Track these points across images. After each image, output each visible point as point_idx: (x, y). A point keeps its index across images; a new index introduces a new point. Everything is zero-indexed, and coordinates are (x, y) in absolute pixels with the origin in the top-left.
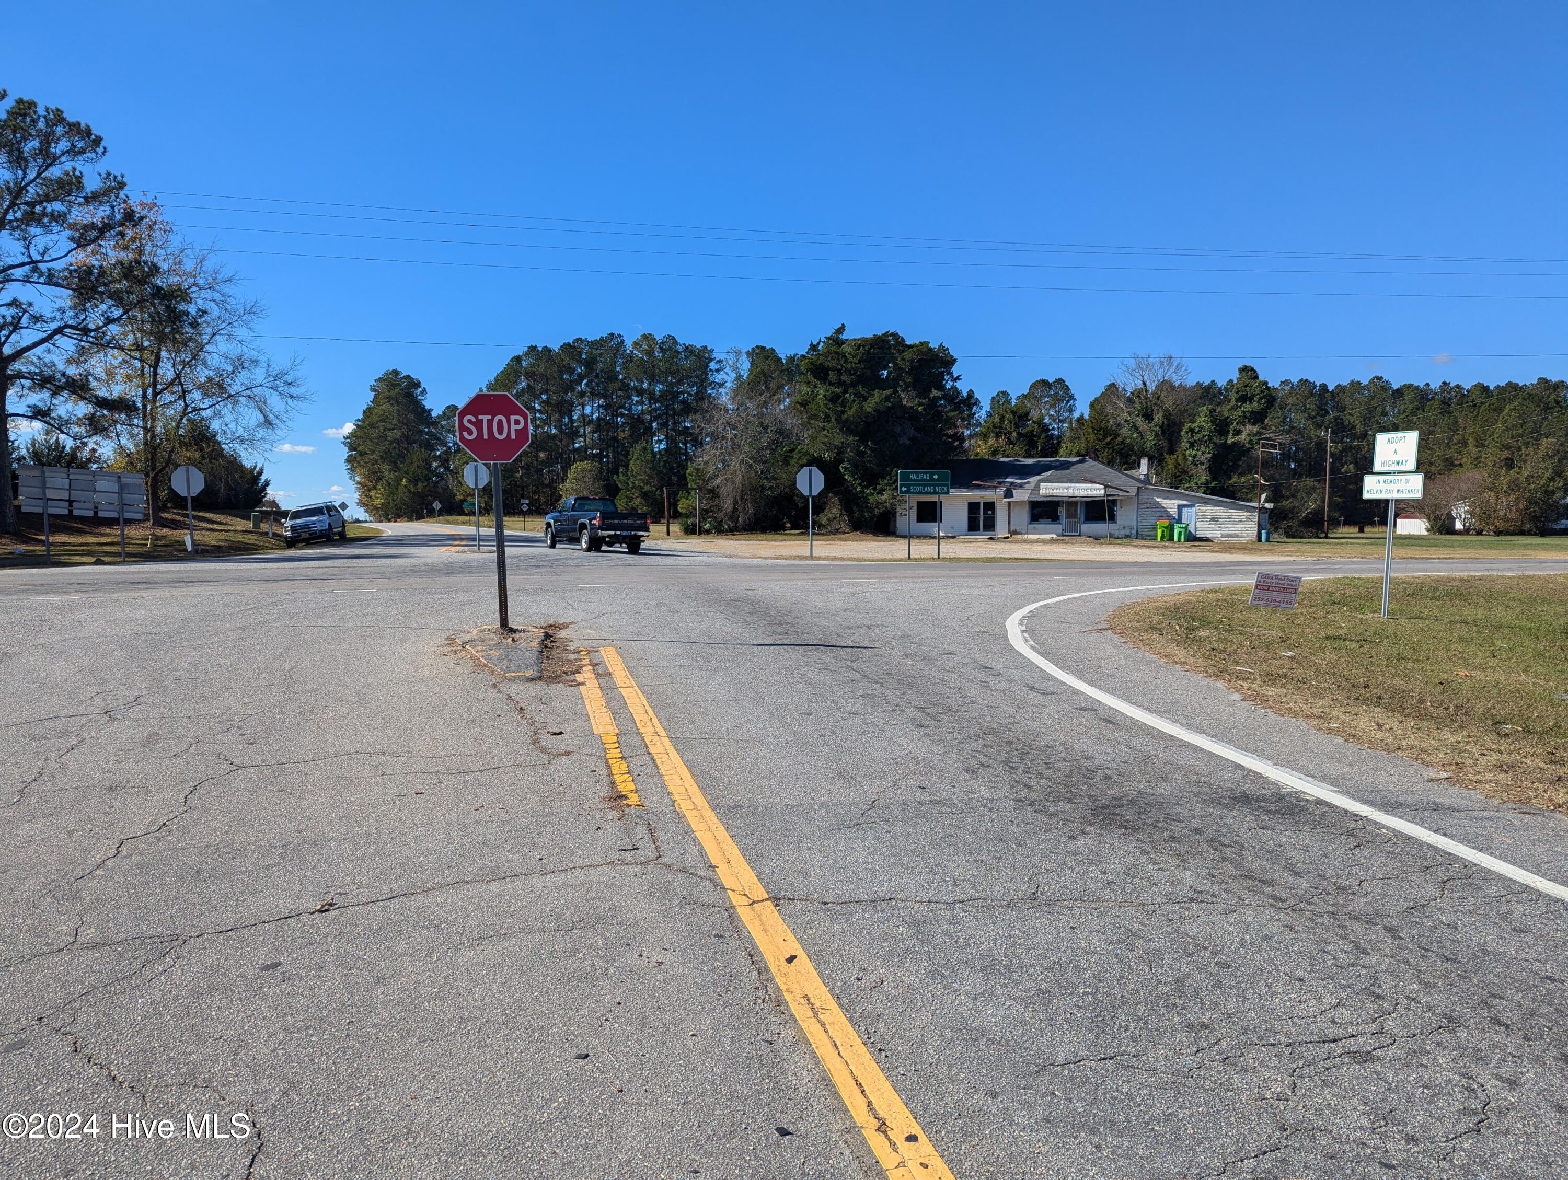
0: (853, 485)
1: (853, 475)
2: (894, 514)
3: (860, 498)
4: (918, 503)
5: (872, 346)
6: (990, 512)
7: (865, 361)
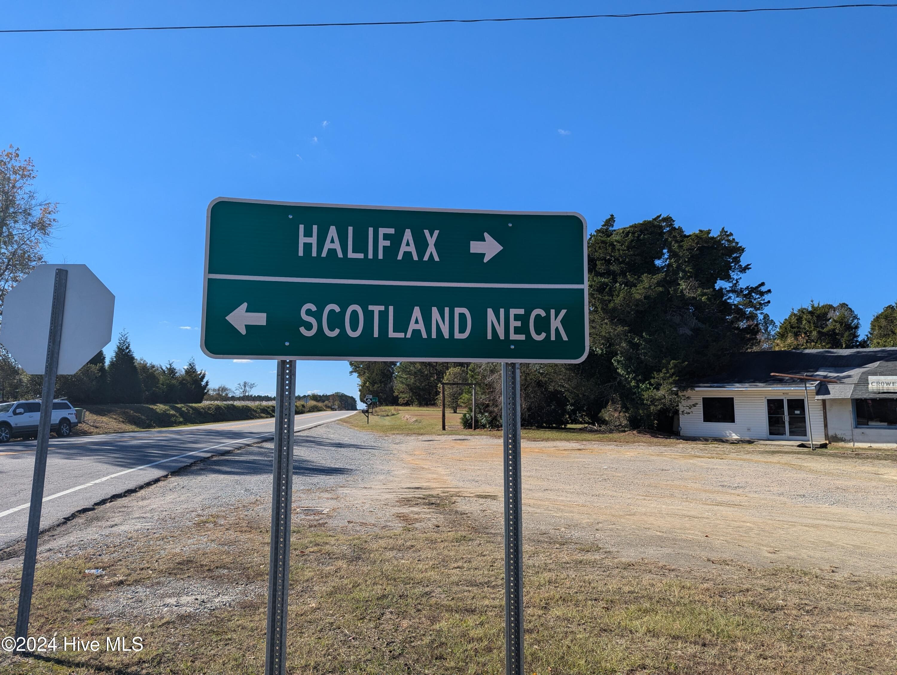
0: (626, 379)
1: (625, 367)
2: (677, 412)
3: (635, 393)
4: (704, 399)
5: (642, 232)
6: (797, 412)
7: (634, 247)
